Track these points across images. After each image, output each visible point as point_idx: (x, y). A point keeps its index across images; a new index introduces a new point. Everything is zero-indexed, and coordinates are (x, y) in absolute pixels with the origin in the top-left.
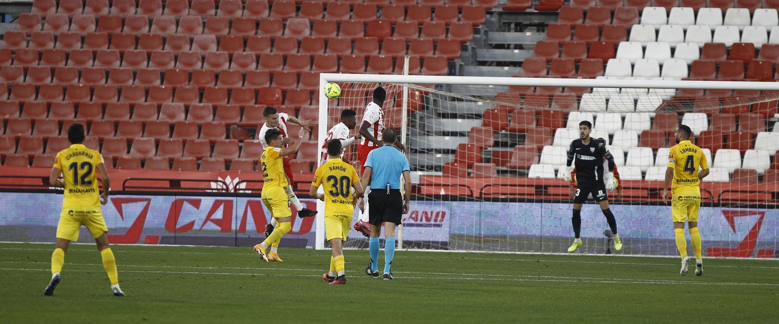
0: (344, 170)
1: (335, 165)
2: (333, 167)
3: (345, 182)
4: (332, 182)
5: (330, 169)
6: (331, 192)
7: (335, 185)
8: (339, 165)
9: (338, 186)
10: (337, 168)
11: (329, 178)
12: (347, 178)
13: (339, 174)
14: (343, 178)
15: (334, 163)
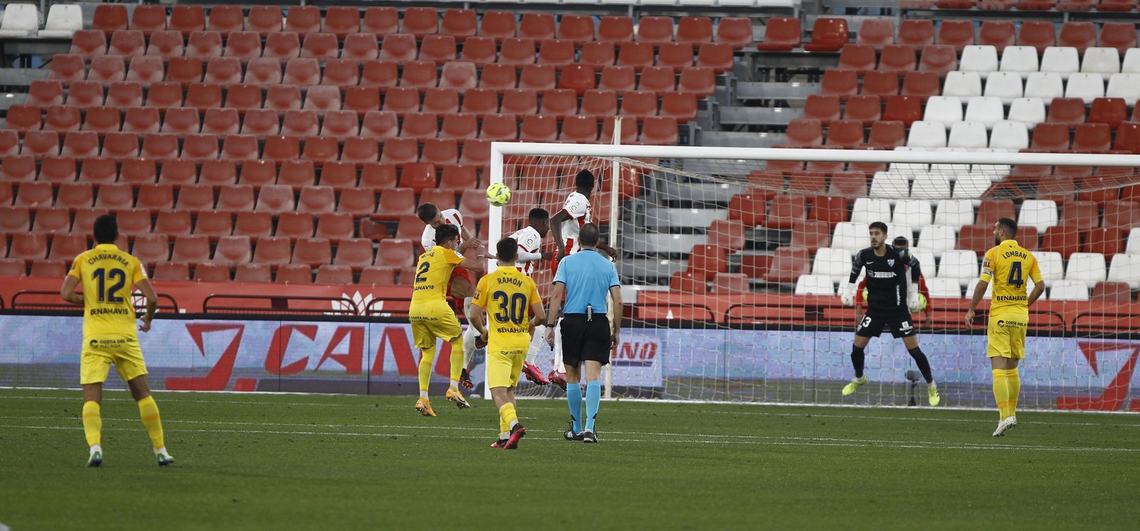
0: (520, 284)
1: (506, 276)
2: (504, 278)
3: (518, 302)
4: (501, 300)
5: (499, 281)
6: (498, 316)
7: (503, 306)
8: (513, 277)
9: (508, 307)
10: (509, 280)
11: (497, 295)
12: (522, 297)
13: (510, 290)
14: (516, 296)
15: (505, 274)
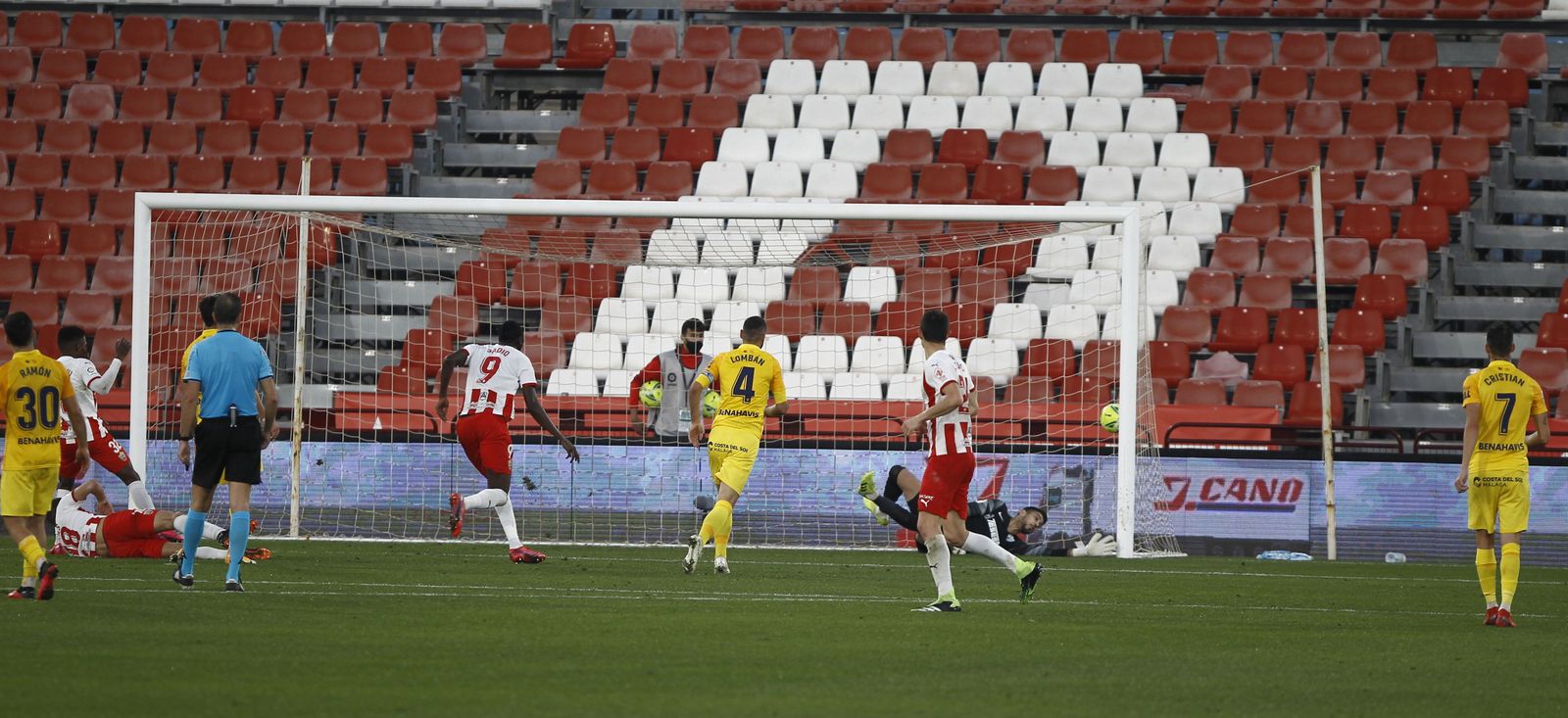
0: (48, 373)
1: (30, 365)
2: (28, 369)
3: (49, 398)
4: (26, 400)
5: (23, 374)
6: (21, 421)
7: (29, 407)
8: (38, 365)
9: (36, 407)
10: (34, 371)
11: (20, 393)
12: (53, 390)
13: (37, 383)
14: (45, 391)
15: (27, 362)
